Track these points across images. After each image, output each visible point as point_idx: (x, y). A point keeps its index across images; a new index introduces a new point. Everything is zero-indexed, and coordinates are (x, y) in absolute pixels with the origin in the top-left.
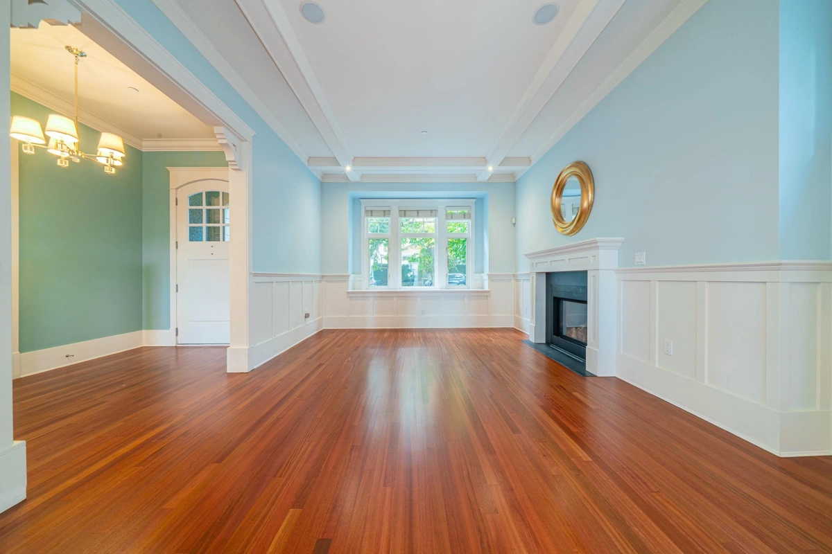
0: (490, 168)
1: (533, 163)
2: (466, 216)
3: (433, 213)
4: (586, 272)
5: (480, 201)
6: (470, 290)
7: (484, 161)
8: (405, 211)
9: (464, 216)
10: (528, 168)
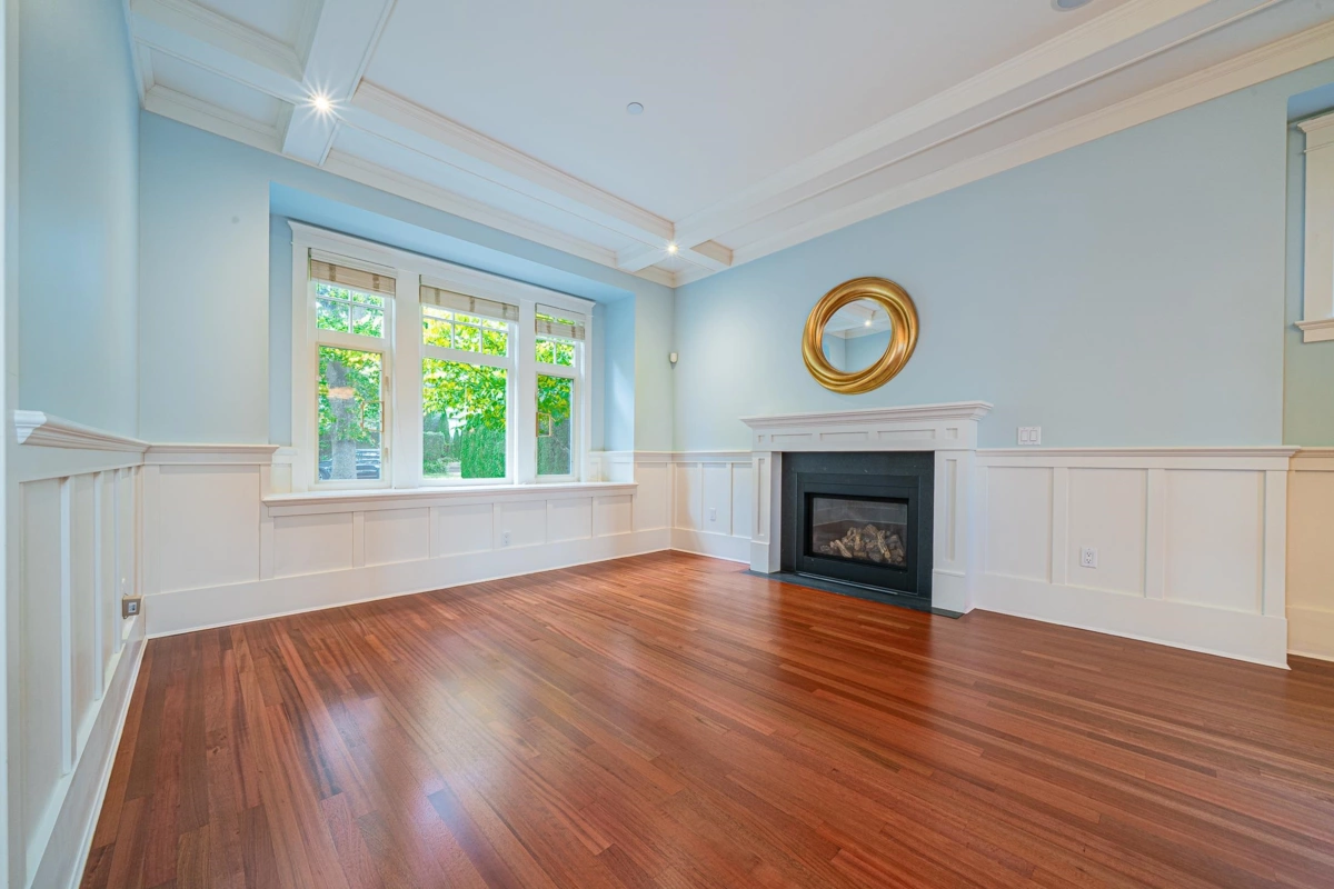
0: (672, 249)
1: (735, 263)
2: (578, 333)
3: (510, 312)
4: (931, 454)
5: (603, 309)
6: (583, 484)
7: (670, 229)
8: (437, 289)
9: (574, 332)
10: (725, 267)
